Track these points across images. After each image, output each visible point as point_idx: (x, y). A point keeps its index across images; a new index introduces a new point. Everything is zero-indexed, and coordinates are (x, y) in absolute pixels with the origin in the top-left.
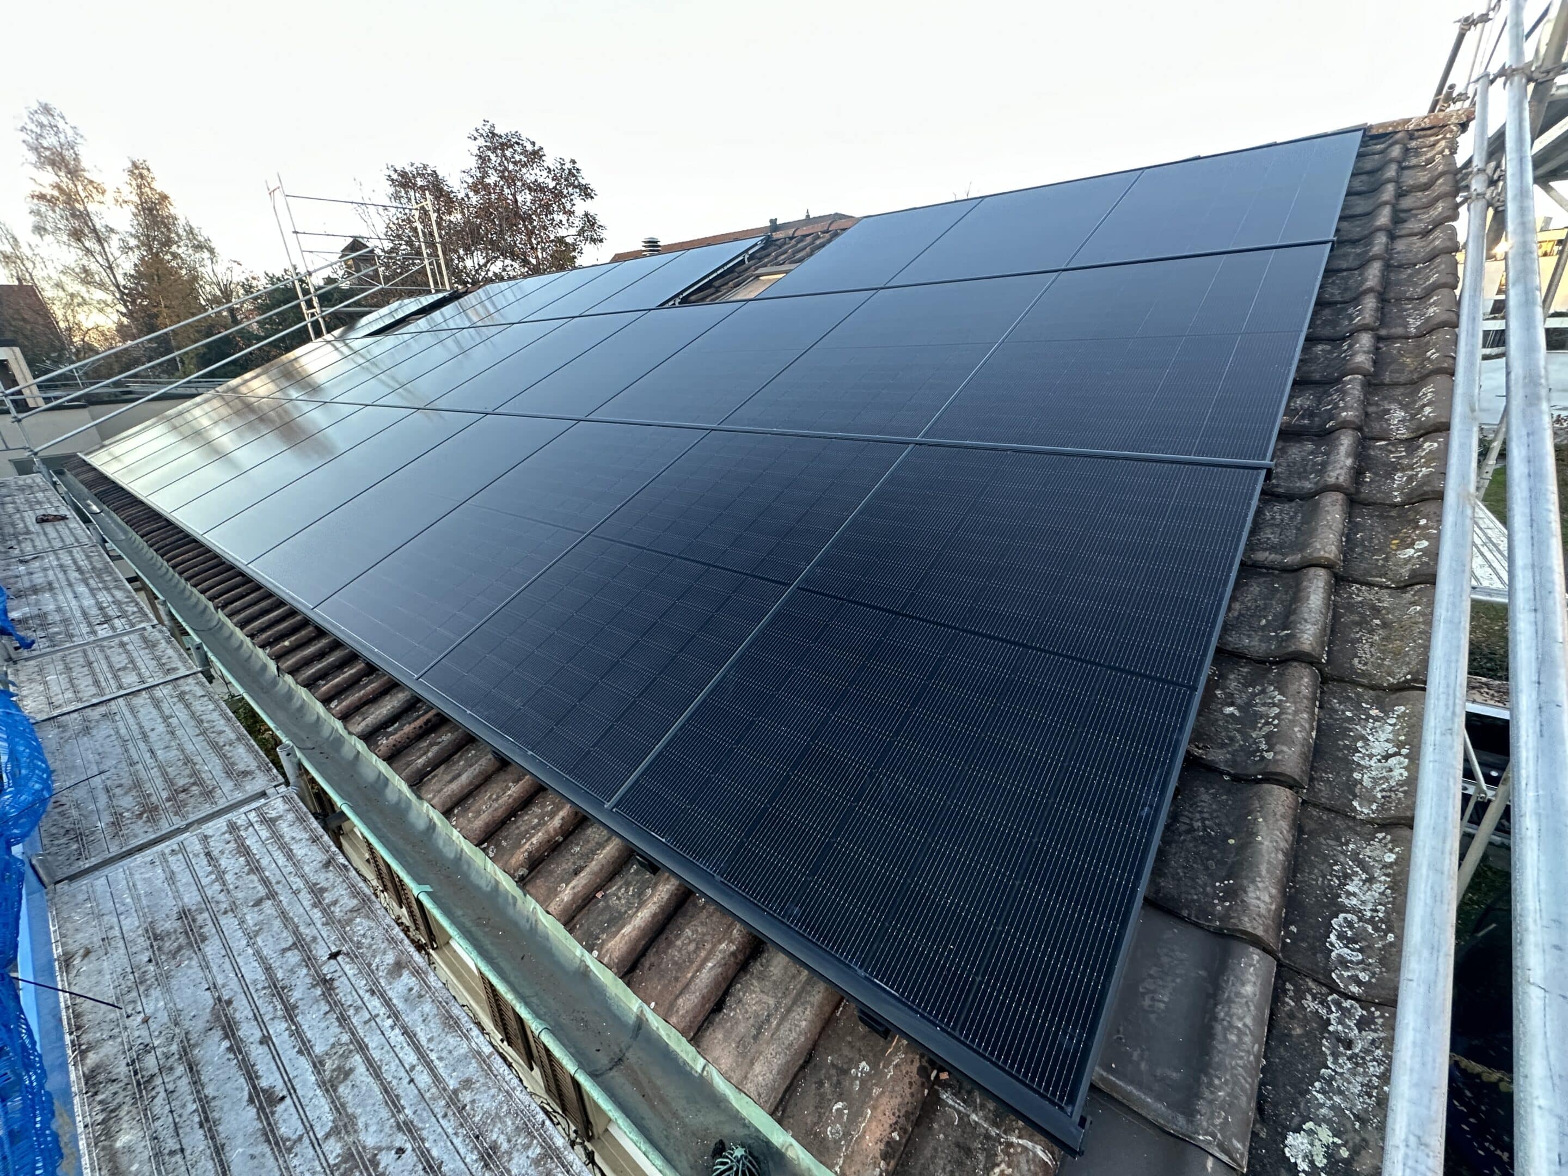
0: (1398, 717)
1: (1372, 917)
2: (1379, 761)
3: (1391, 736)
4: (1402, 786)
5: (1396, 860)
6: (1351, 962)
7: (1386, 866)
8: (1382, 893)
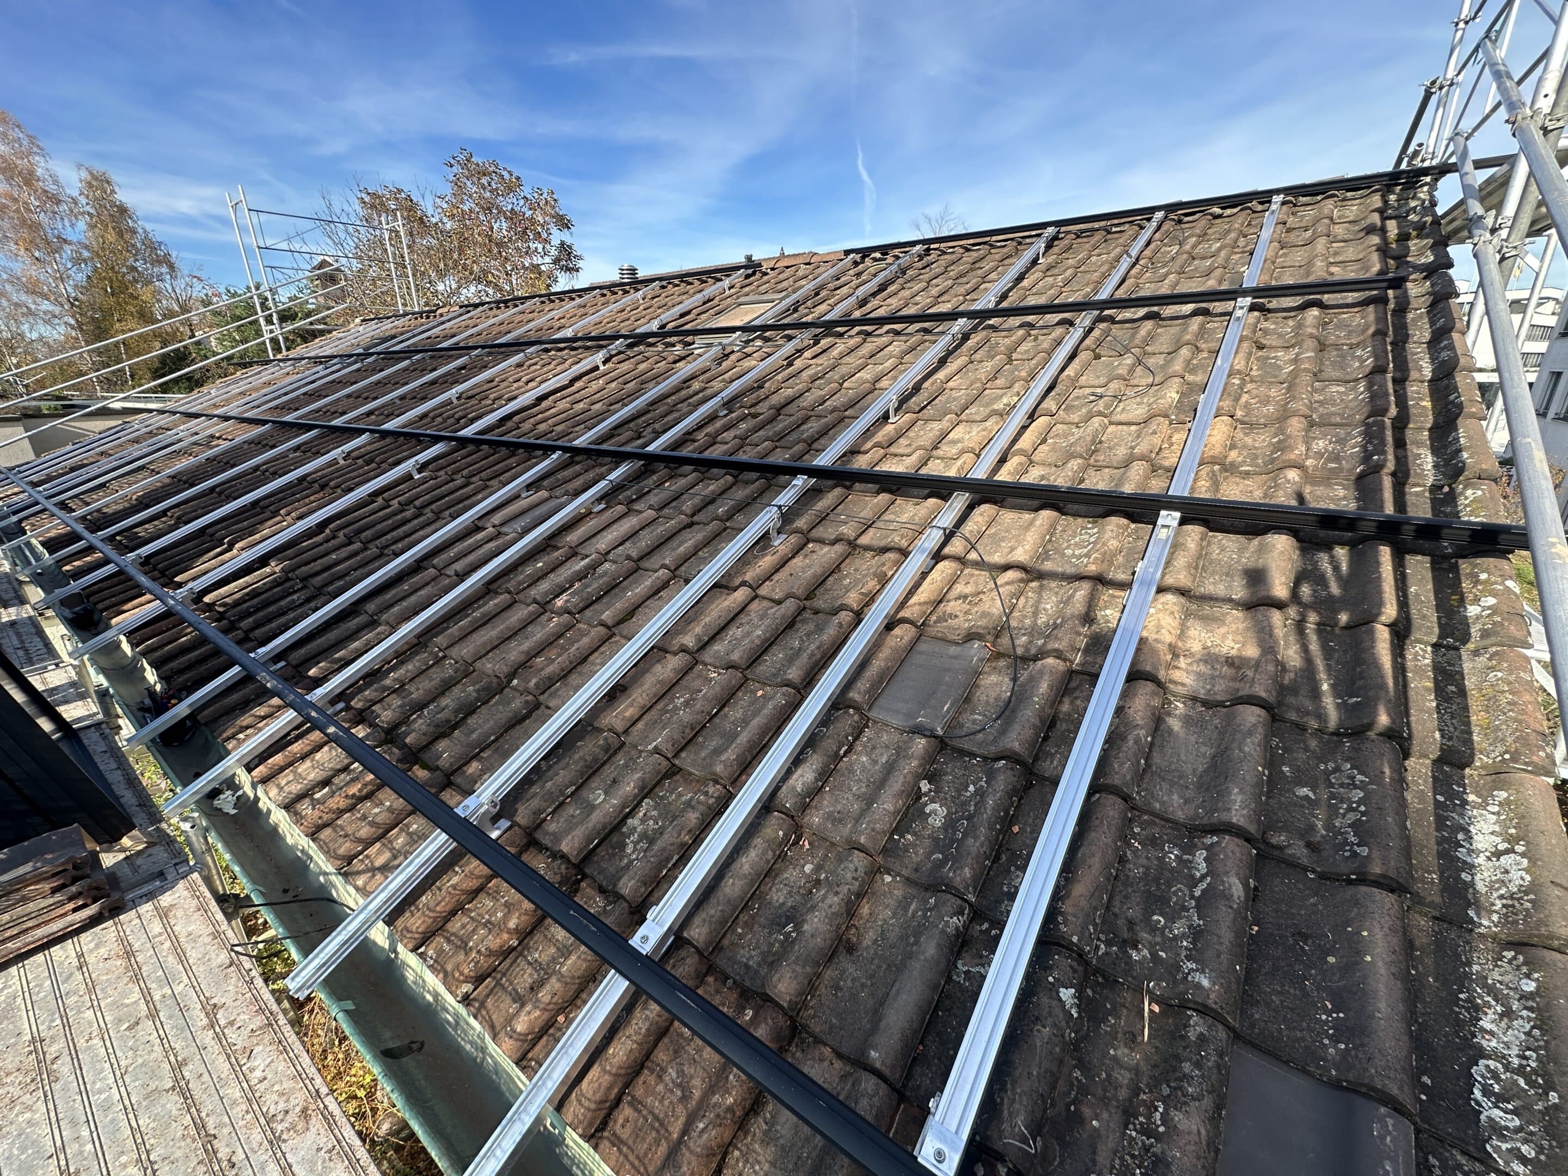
0: (1501, 804)
1: (1521, 1066)
2: (1489, 859)
3: (1497, 828)
4: (1526, 893)
5: (1538, 988)
6: (1507, 1128)
7: (1524, 997)
8: (1528, 1034)
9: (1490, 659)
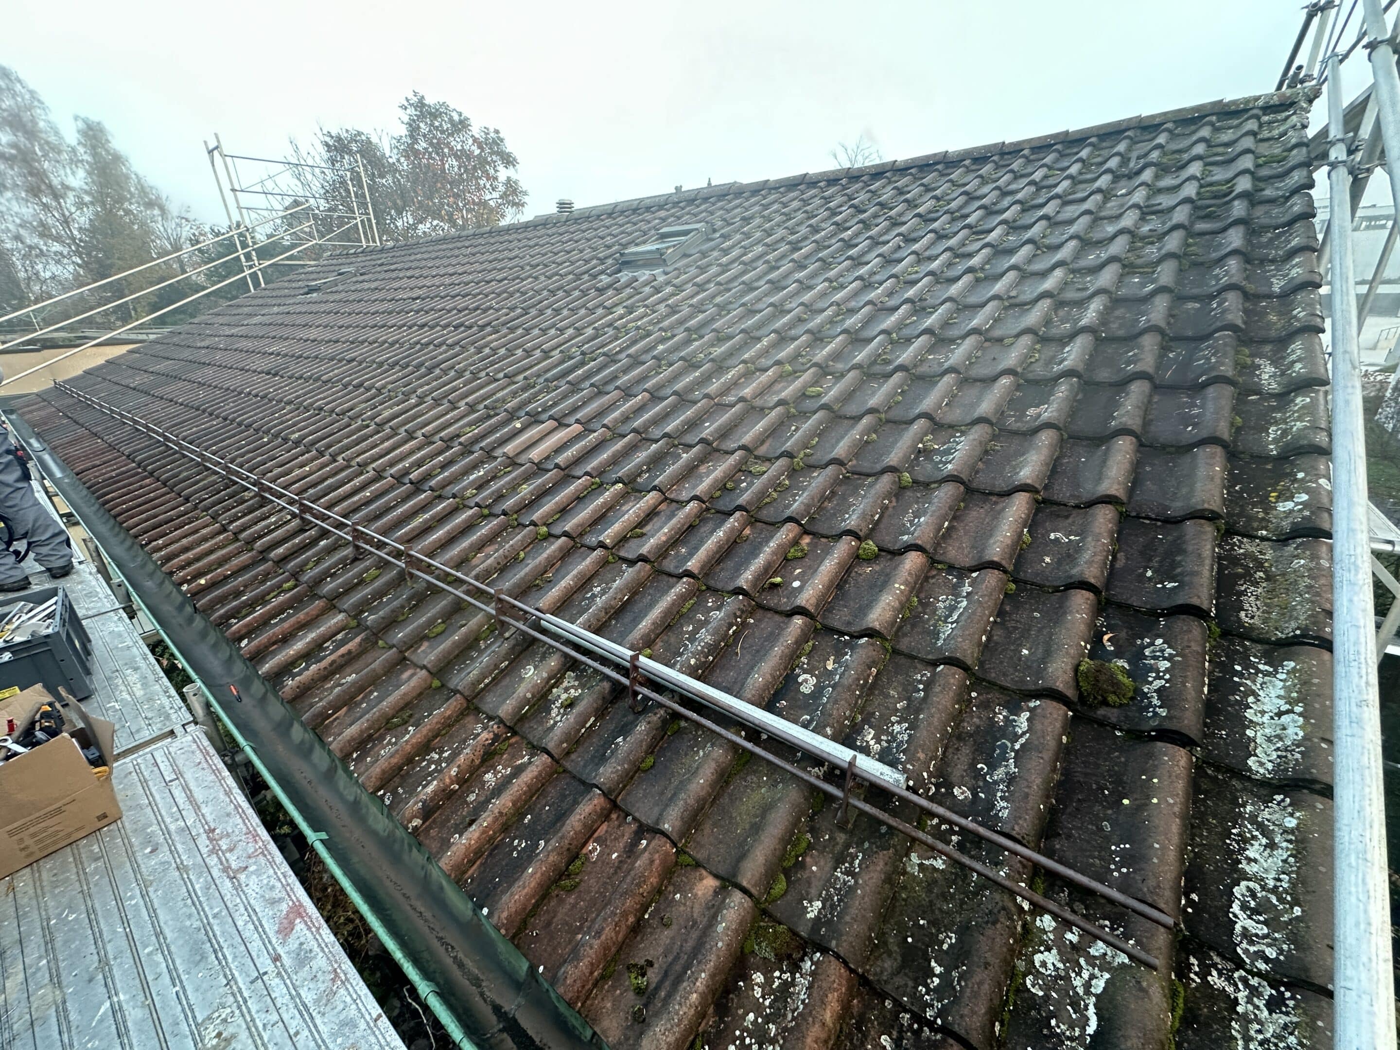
0: (1288, 673)
1: (1276, 887)
2: (1272, 718)
3: (1282, 693)
4: (1298, 746)
5: (1298, 824)
6: (1257, 935)
7: (1286, 831)
8: (1285, 861)
9: (1296, 549)
